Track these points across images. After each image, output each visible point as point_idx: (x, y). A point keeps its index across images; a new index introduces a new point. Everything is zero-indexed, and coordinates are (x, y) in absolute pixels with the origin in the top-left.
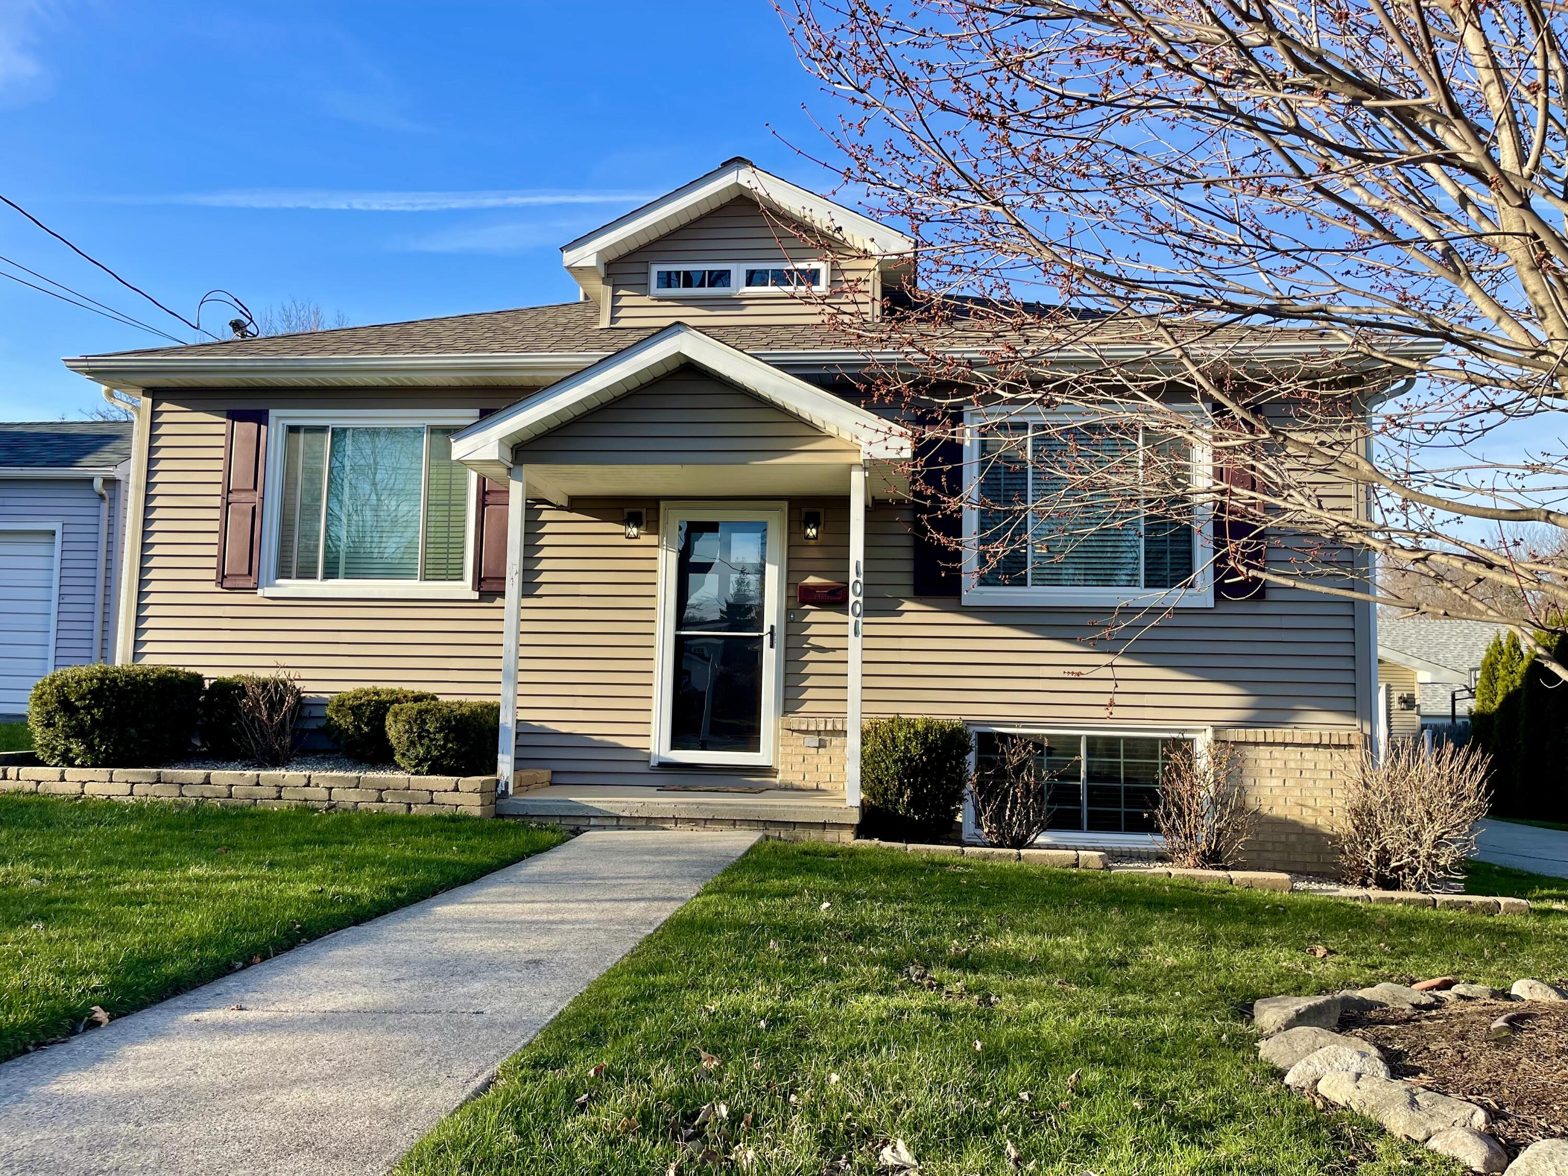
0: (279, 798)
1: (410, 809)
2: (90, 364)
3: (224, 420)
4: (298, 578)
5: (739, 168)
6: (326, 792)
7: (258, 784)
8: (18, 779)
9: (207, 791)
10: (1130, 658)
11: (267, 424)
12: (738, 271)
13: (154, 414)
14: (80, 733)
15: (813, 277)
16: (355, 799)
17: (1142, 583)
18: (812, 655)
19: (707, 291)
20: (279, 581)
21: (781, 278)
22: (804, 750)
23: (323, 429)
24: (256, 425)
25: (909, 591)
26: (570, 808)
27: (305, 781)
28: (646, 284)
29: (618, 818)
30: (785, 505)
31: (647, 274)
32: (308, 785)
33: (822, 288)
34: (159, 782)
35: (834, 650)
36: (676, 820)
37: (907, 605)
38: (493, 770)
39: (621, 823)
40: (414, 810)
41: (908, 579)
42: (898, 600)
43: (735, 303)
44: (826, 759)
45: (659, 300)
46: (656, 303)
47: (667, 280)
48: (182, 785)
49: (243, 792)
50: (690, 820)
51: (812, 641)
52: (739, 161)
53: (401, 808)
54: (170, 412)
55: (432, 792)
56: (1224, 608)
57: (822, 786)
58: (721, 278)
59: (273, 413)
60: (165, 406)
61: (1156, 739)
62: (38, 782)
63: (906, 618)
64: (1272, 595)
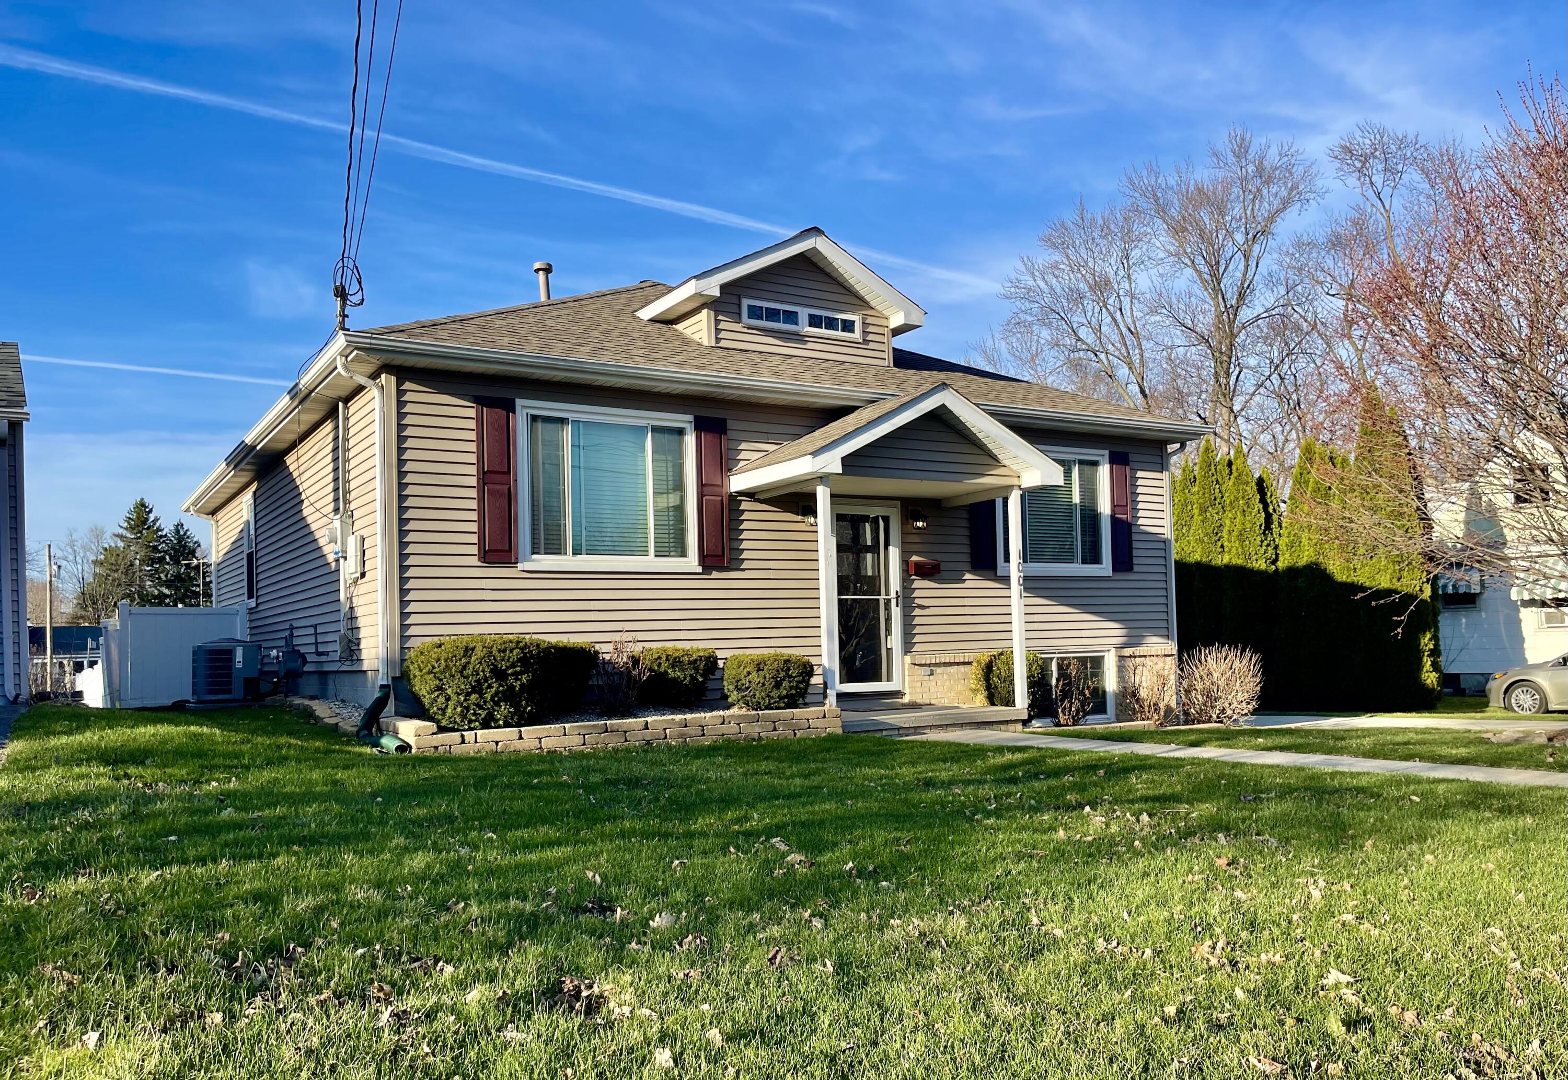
0: (703, 735)
1: (795, 734)
2: (373, 341)
3: (474, 405)
4: (546, 553)
5: (817, 236)
7: (686, 726)
8: (476, 742)
9: (648, 734)
11: (514, 412)
12: (804, 314)
13: (400, 393)
14: (509, 696)
15: (848, 326)
16: (758, 730)
17: (1080, 561)
18: (917, 612)
19: (781, 326)
20: (534, 556)
21: (831, 324)
22: (921, 678)
23: (563, 421)
24: (505, 412)
25: (968, 566)
26: (874, 725)
27: (721, 720)
28: (740, 314)
29: (899, 729)
30: (899, 503)
31: (739, 305)
32: (723, 723)
33: (857, 335)
34: (606, 731)
35: (929, 607)
36: (931, 727)
37: (967, 576)
40: (798, 735)
41: (967, 558)
42: (962, 573)
43: (798, 338)
44: (934, 683)
45: (748, 328)
46: (746, 330)
47: (755, 313)
48: (626, 732)
49: (676, 733)
50: (939, 726)
51: (917, 601)
52: (816, 231)
53: (789, 734)
54: (415, 393)
55: (809, 720)
56: (1120, 576)
57: (932, 702)
58: (791, 317)
59: (519, 402)
60: (408, 385)
61: (1087, 657)
62: (497, 743)
63: (968, 584)
64: (1136, 568)
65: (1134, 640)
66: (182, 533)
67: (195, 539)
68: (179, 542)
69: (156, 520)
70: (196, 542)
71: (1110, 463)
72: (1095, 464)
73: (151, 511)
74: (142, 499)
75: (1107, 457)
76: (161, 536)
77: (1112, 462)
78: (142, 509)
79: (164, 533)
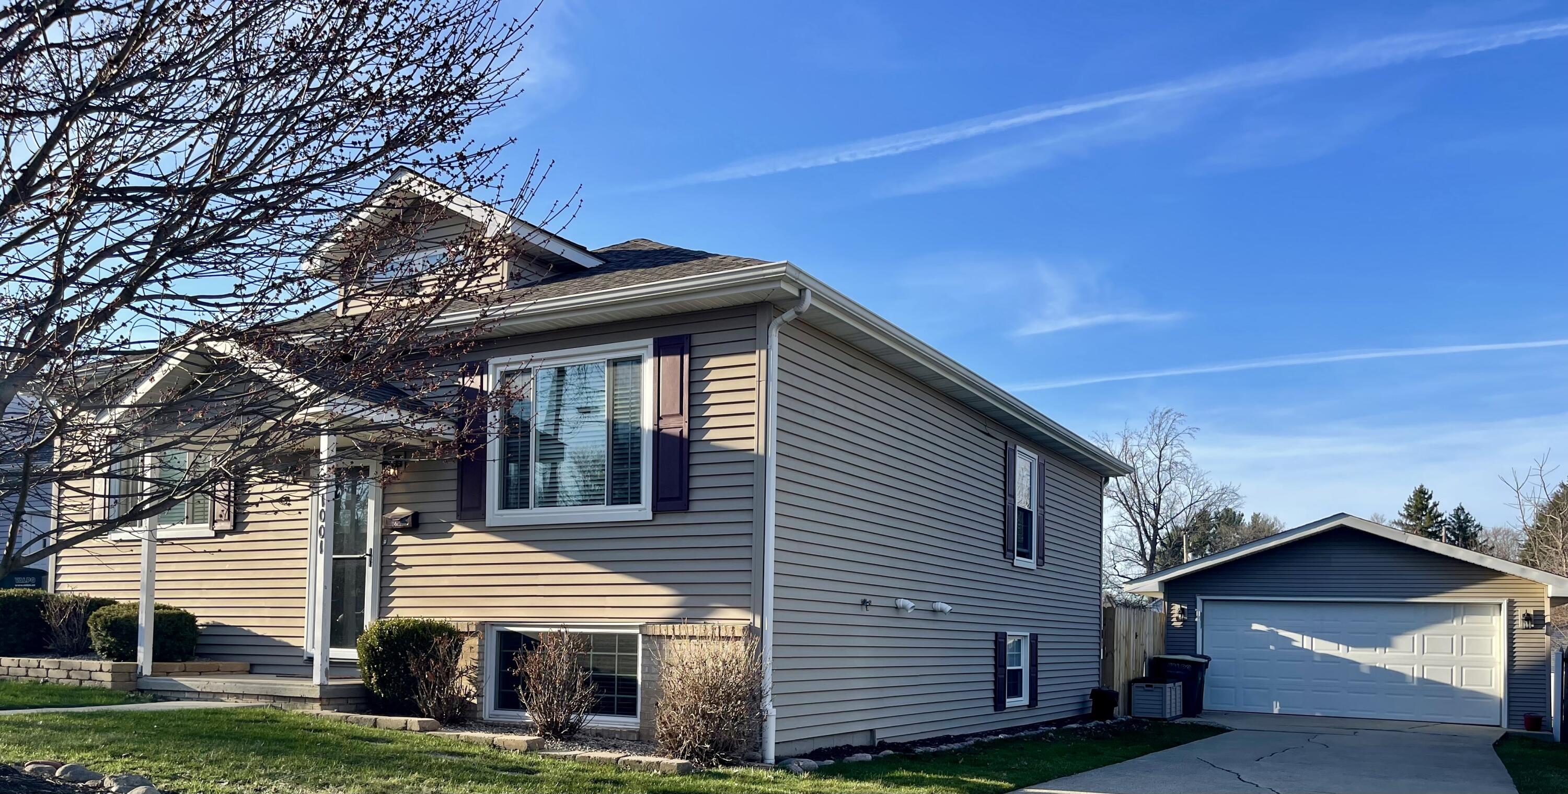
0: (27, 675)
1: (80, 684)
6: (45, 671)
10: (599, 566)
17: (606, 501)
18: (398, 572)
25: (454, 516)
30: (381, 451)
35: (411, 566)
37: (456, 528)
38: (134, 658)
39: (201, 696)
40: (83, 684)
41: (453, 506)
42: (451, 524)
51: (398, 560)
53: (77, 683)
55: (91, 672)
56: (663, 519)
61: (614, 635)
63: (455, 538)
64: (694, 507)
65: (693, 613)
66: (1462, 518)
67: (1475, 523)
68: (1461, 528)
69: (1435, 505)
70: (1478, 526)
71: (654, 356)
72: (638, 360)
73: (1430, 497)
74: (1422, 486)
75: (651, 348)
76: (1442, 521)
77: (658, 353)
78: (1422, 495)
79: (1444, 518)
